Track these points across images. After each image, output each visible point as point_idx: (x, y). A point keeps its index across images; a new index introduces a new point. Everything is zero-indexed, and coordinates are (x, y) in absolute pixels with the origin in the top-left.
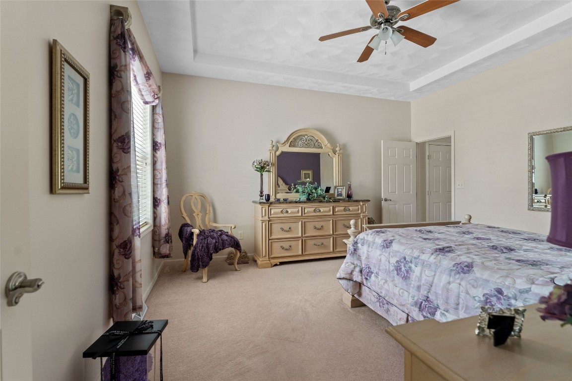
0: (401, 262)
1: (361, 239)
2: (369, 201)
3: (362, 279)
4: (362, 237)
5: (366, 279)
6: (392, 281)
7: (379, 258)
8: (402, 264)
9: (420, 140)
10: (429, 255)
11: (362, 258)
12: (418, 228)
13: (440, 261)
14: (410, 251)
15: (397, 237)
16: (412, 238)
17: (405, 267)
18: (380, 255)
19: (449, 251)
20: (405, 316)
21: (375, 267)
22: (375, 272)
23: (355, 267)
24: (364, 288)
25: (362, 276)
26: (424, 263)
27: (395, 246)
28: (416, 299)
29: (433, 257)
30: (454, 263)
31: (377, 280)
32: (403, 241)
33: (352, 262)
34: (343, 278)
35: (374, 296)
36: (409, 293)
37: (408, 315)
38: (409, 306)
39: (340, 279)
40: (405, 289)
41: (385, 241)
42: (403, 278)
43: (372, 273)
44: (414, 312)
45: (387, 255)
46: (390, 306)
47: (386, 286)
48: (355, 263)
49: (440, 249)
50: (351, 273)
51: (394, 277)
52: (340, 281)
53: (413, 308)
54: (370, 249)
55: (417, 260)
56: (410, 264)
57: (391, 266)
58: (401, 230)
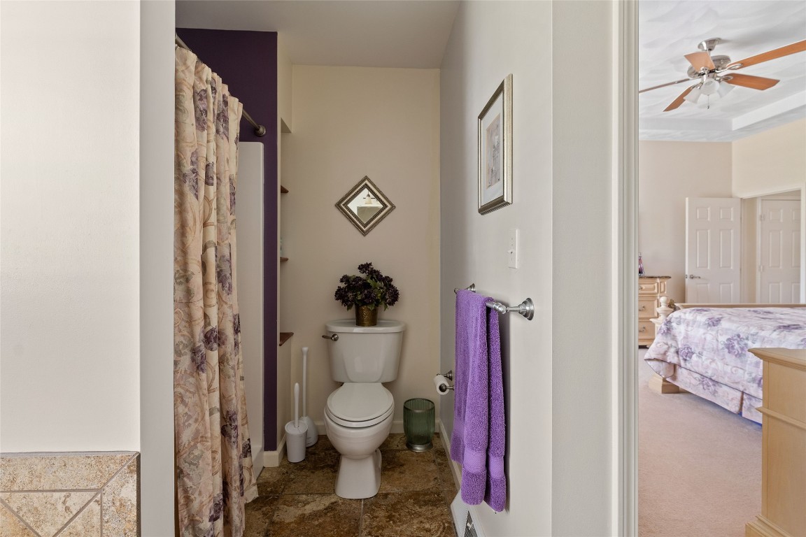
0: (734, 340)
1: (677, 318)
2: (670, 278)
3: (679, 360)
4: (678, 316)
5: (685, 360)
6: (722, 359)
7: (703, 337)
8: (735, 342)
9: (747, 195)
10: (771, 331)
11: (678, 338)
12: (752, 309)
13: (785, 337)
14: (746, 328)
15: (726, 315)
16: (745, 317)
17: (738, 344)
18: (704, 334)
19: (797, 328)
20: (739, 394)
21: (697, 346)
22: (697, 352)
23: (669, 347)
24: (680, 371)
25: (678, 357)
26: (764, 339)
27: (724, 324)
28: (754, 375)
29: (775, 333)
30: (802, 338)
31: (700, 360)
32: (735, 319)
33: (665, 342)
34: (655, 359)
35: (695, 378)
36: (745, 370)
37: (743, 393)
38: (745, 383)
39: (649, 360)
40: (740, 366)
41: (710, 319)
42: (736, 356)
43: (693, 353)
44: (751, 388)
45: (714, 333)
46: (718, 387)
47: (713, 365)
48: (669, 343)
49: (784, 327)
50: (665, 354)
51: (724, 355)
52: (649, 362)
53: (751, 384)
54: (690, 328)
55: (755, 337)
56: (746, 341)
57: (720, 344)
58: (729, 310)
